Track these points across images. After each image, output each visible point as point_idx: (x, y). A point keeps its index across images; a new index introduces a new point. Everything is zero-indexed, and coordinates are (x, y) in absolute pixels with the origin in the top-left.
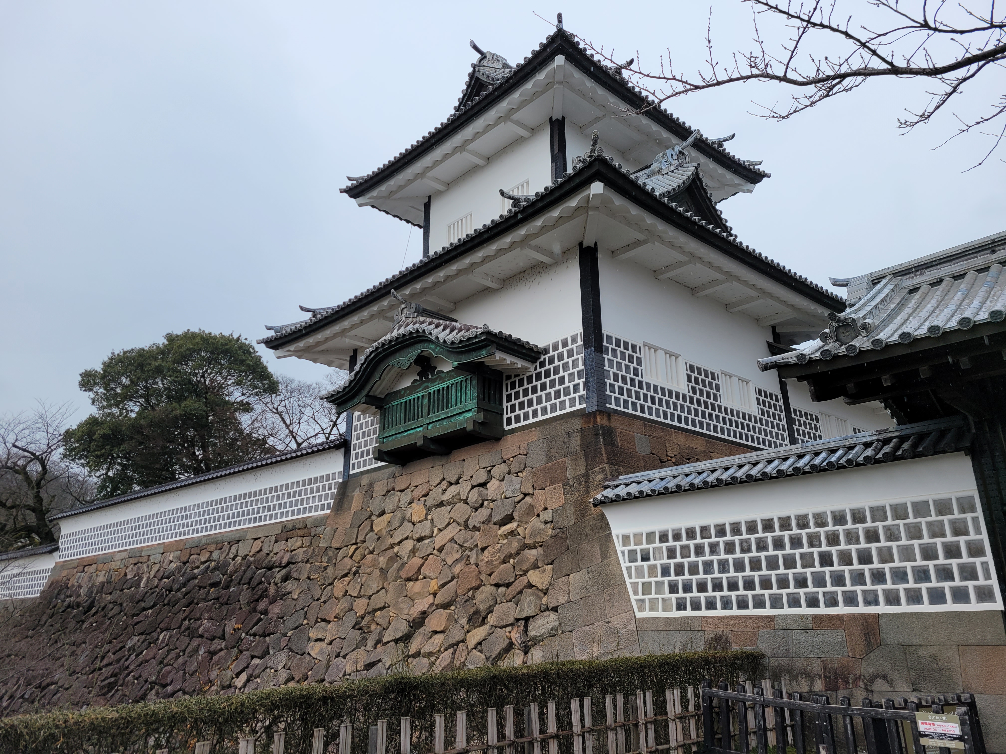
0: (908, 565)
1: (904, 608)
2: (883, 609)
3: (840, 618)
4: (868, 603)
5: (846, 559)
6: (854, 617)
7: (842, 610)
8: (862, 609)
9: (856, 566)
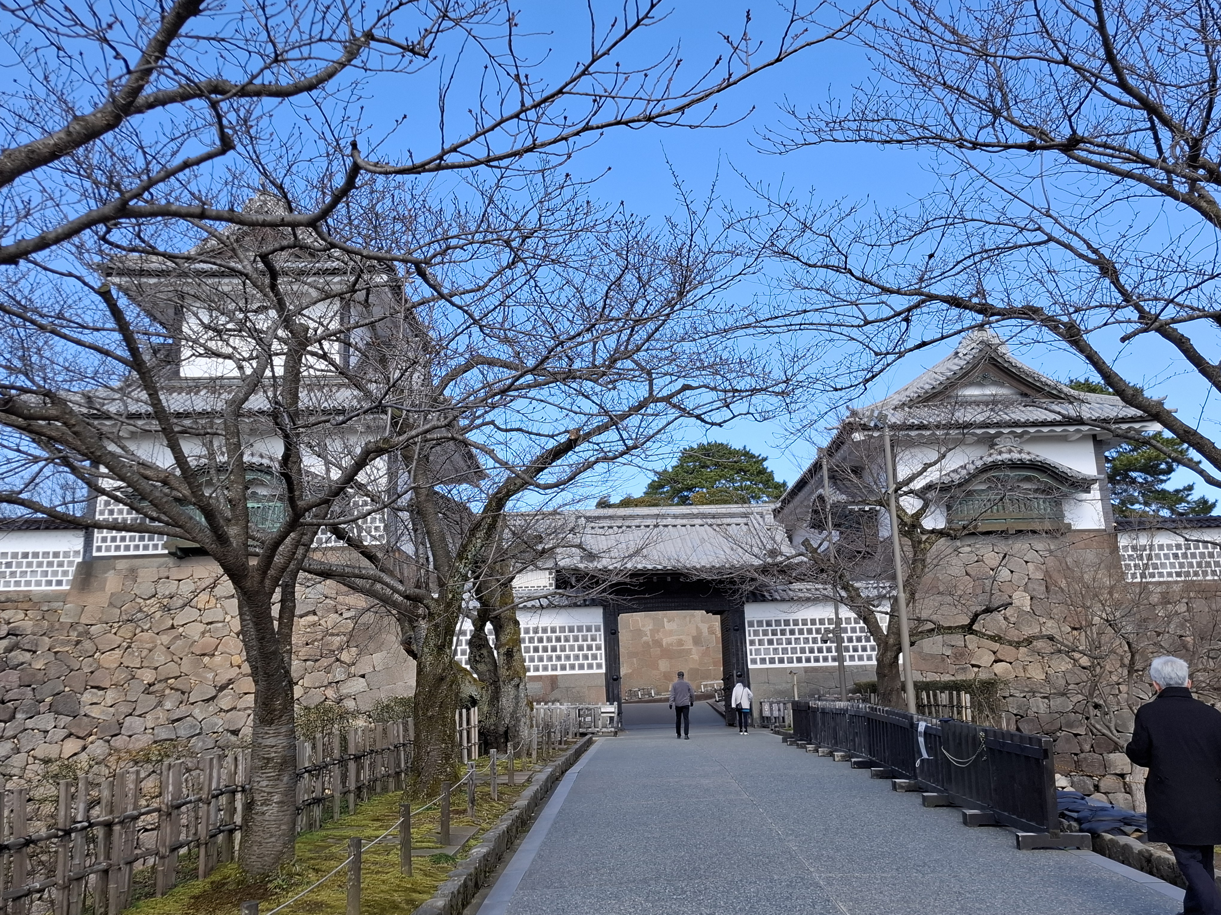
0: (572, 653)
1: (568, 672)
2: (559, 672)
3: (541, 677)
4: (552, 670)
5: (545, 650)
6: (547, 676)
7: (541, 673)
8: (550, 673)
9: (549, 653)
